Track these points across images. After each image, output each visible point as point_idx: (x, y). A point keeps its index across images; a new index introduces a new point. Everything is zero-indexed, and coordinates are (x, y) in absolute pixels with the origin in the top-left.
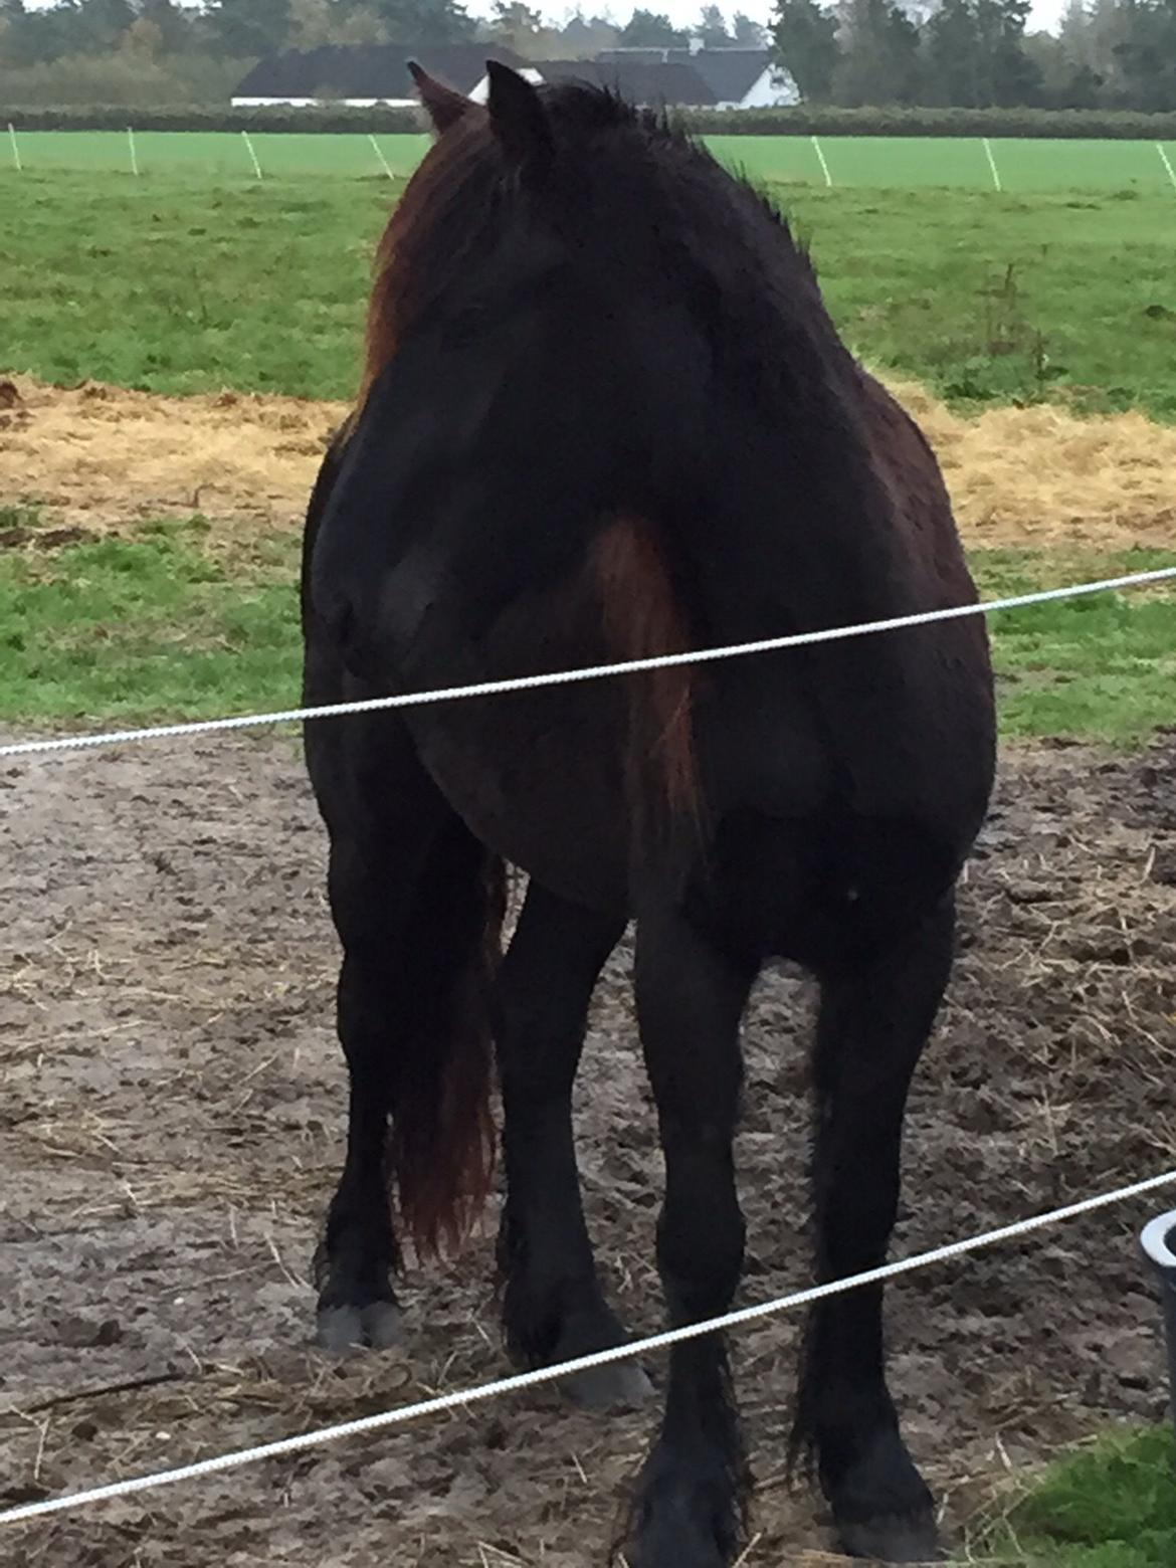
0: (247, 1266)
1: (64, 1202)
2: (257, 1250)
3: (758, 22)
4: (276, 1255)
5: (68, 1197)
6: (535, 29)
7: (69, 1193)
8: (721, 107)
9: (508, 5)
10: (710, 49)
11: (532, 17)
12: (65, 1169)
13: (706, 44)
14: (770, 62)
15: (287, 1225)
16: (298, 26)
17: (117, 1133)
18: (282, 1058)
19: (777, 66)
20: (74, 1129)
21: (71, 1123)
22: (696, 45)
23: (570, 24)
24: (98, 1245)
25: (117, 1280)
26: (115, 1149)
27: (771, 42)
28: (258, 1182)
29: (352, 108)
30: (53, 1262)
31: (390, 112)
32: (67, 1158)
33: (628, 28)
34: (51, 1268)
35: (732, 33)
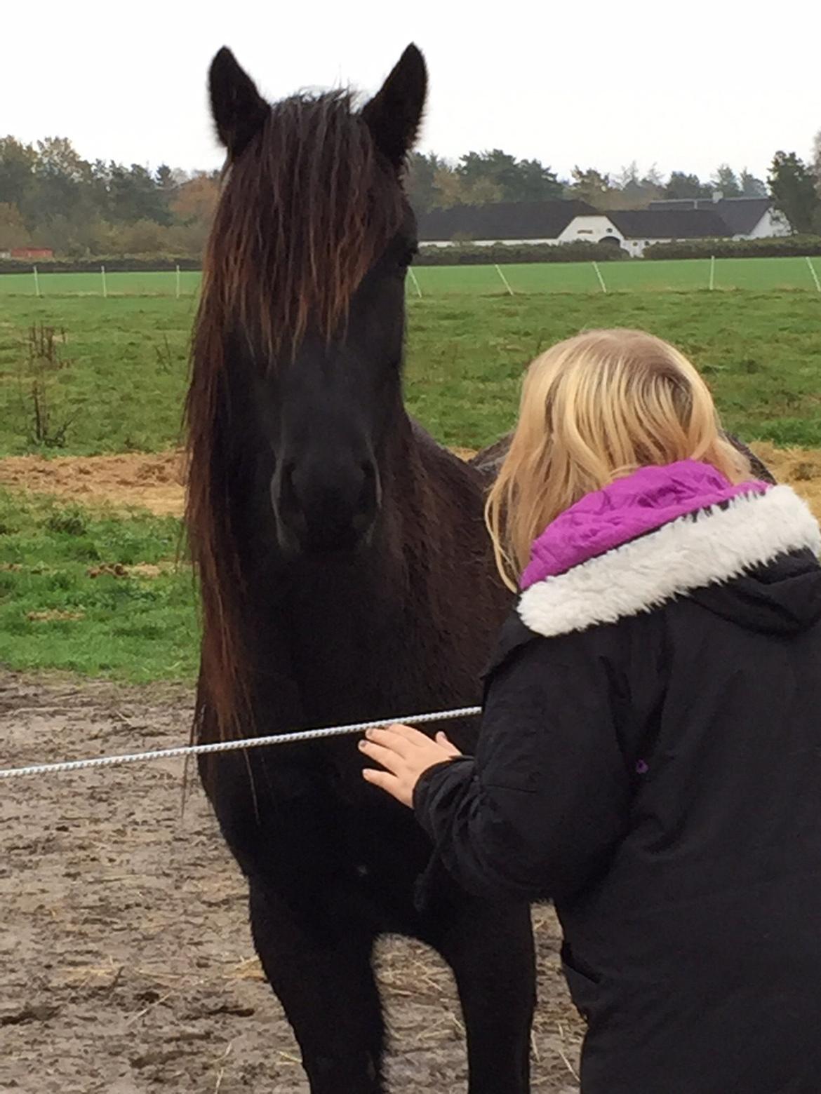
0: (549, 1074)
1: (410, 1029)
2: (555, 1062)
3: (760, 178)
4: (569, 1066)
5: (411, 1025)
6: (604, 188)
7: (411, 1022)
8: (736, 238)
9: (585, 173)
10: (727, 199)
11: (602, 181)
12: (406, 1005)
13: (725, 195)
14: (770, 206)
15: (571, 1044)
16: (440, 191)
17: (438, 977)
18: (549, 921)
19: (775, 209)
20: (407, 975)
21: (405, 971)
22: (717, 197)
23: (628, 185)
24: (440, 1060)
25: (456, 1085)
26: (440, 989)
27: (769, 193)
28: (546, 1012)
29: (480, 247)
30: (408, 1073)
31: (506, 249)
32: (406, 996)
33: (669, 185)
34: (408, 1077)
35: (741, 187)
